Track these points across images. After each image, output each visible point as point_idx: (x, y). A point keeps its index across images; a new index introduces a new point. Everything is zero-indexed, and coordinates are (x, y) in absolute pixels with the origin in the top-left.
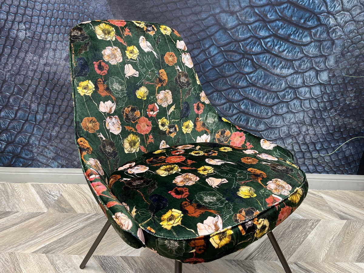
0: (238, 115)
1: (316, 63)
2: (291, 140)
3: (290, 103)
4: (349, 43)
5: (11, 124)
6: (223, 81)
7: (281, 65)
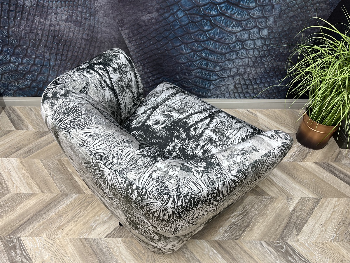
0: (200, 60)
1: (259, 22)
2: (238, 77)
3: (239, 52)
4: (285, 7)
5: (32, 68)
6: (188, 36)
7: (232, 24)
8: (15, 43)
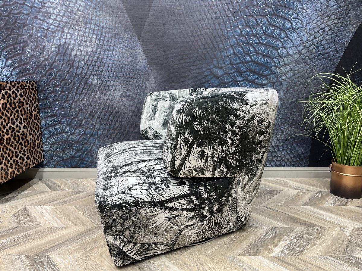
4: (290, 83)
8: (74, 114)
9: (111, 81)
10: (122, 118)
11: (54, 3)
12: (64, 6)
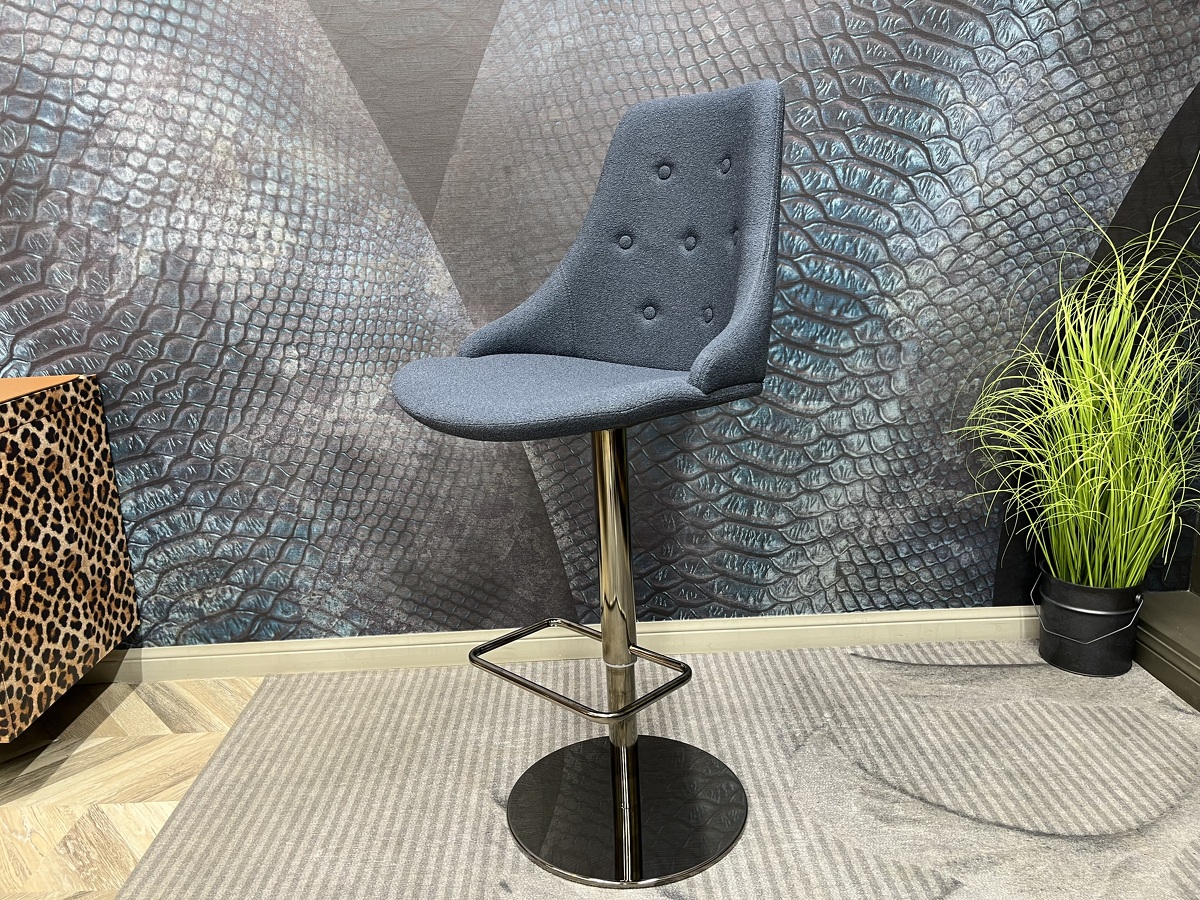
0: (730, 496)
1: (872, 386)
2: (844, 542)
3: (833, 465)
4: (930, 346)
5: (257, 547)
6: (693, 432)
7: (805, 394)
8: (229, 474)
9: (342, 364)
10: (387, 478)
11: (135, 113)
12: (170, 124)
